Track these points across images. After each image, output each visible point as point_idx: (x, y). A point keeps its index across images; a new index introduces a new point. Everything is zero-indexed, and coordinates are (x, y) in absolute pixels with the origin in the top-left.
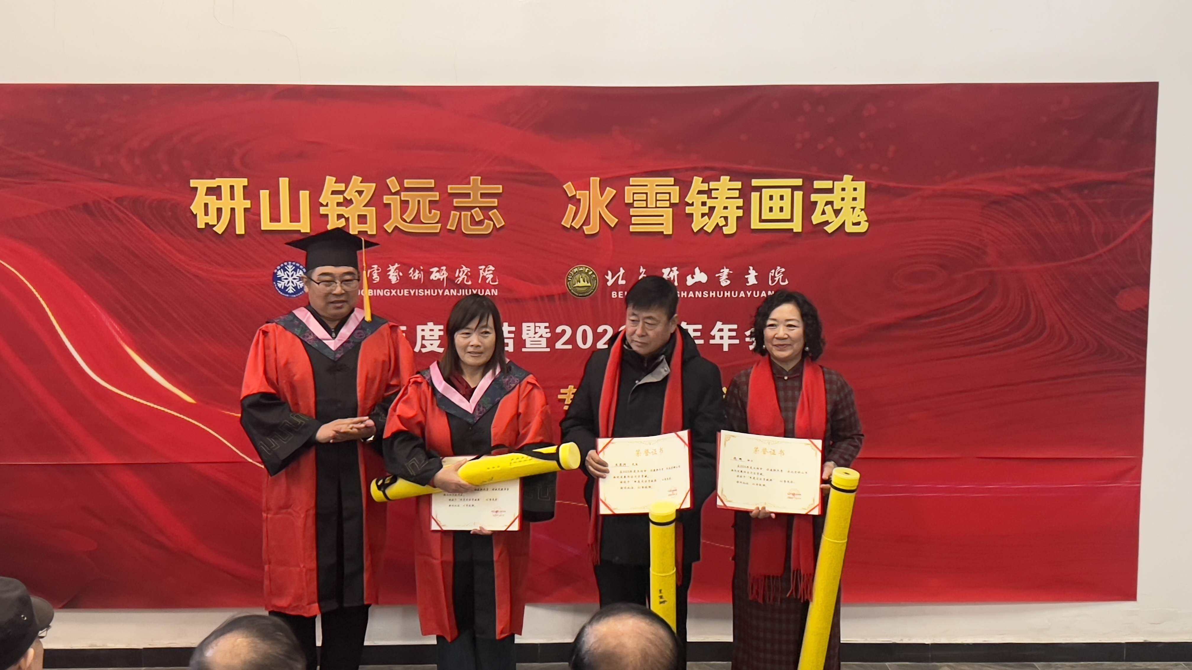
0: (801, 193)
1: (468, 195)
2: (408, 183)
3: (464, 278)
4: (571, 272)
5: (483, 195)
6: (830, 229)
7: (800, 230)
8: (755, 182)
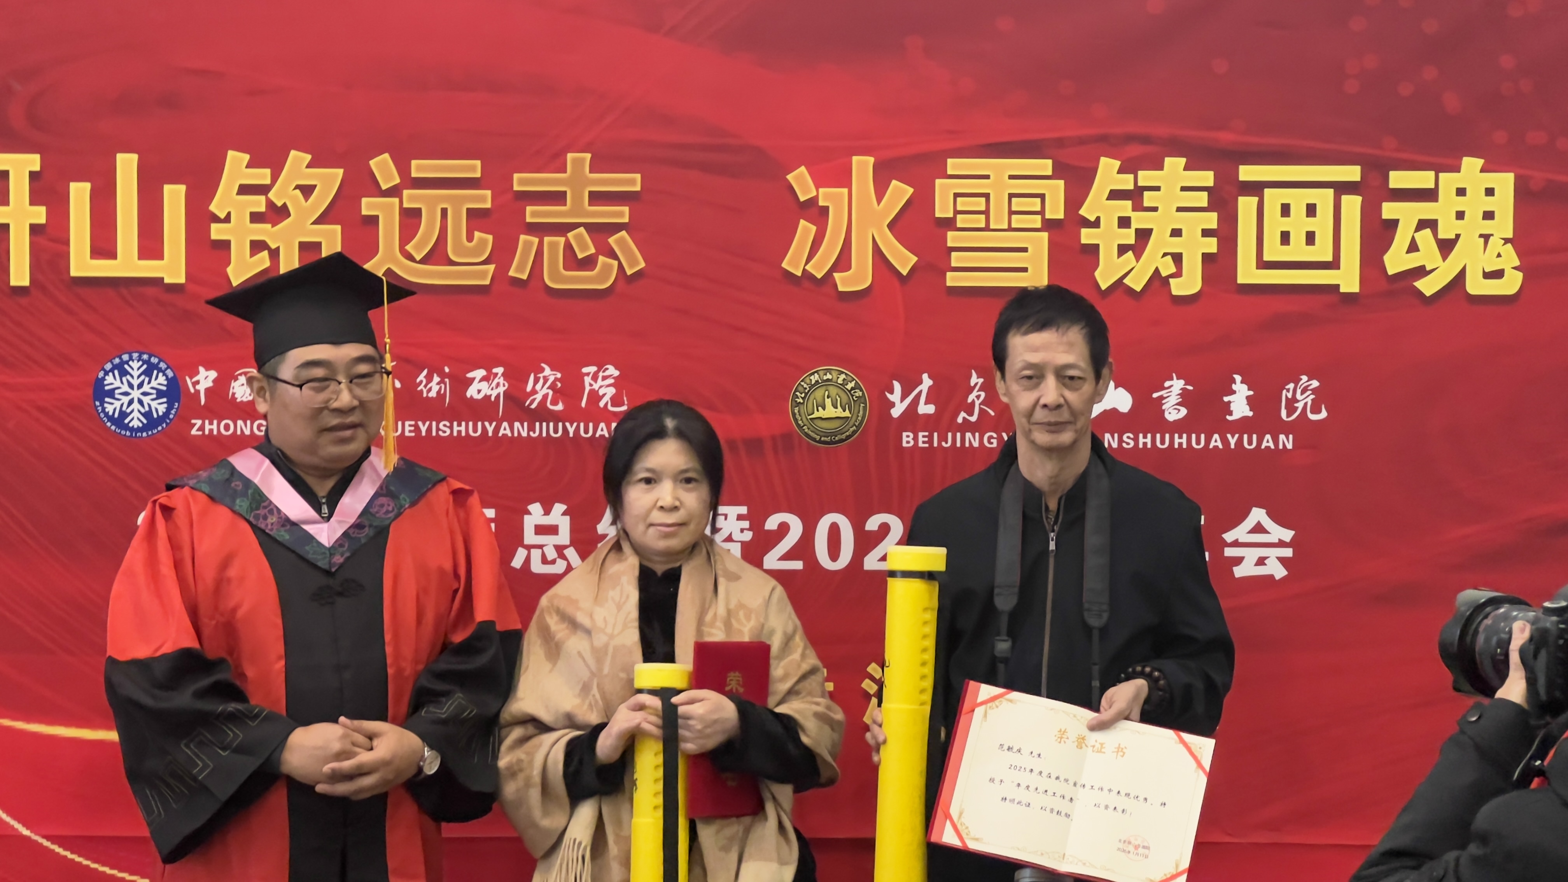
0: (1358, 200)
1: (558, 198)
2: (419, 168)
3: (545, 397)
4: (802, 383)
5: (597, 198)
6: (1428, 286)
7: (1355, 288)
8: (1248, 173)
